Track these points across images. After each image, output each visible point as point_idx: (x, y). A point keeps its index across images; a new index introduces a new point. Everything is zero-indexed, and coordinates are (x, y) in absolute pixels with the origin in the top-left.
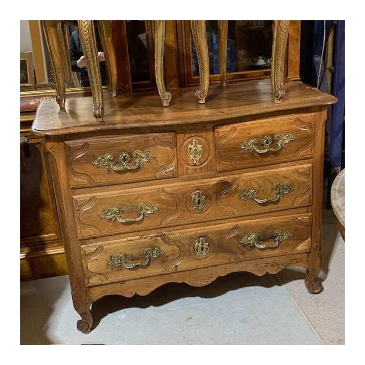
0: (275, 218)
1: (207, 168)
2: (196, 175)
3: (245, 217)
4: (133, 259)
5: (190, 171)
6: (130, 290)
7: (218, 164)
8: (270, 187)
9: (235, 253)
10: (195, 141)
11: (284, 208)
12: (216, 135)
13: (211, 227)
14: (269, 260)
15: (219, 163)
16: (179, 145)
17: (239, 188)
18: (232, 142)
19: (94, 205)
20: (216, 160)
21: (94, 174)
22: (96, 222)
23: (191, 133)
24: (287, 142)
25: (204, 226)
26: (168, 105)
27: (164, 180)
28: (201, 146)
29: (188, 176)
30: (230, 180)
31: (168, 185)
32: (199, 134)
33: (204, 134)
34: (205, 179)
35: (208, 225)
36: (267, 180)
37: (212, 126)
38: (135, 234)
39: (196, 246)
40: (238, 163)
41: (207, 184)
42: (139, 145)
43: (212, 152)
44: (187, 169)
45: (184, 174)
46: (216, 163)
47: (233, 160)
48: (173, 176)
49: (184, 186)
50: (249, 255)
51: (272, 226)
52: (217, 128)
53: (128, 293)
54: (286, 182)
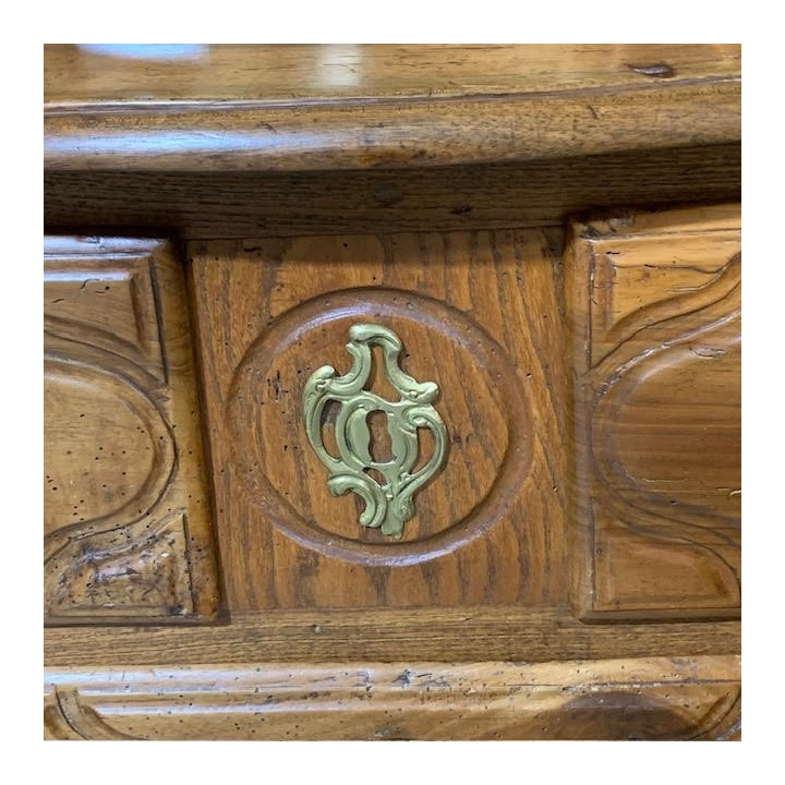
2: (383, 619)
5: (323, 585)
7: (584, 554)
10: (374, 343)
12: (579, 304)
15: (598, 551)
16: (218, 359)
20: (571, 522)
23: (338, 260)
27: (103, 637)
28: (431, 387)
29: (307, 619)
31: (135, 675)
32: (413, 274)
33: (463, 279)
34: (468, 658)
43: (538, 450)
44: (307, 566)
45: (274, 604)
46: (572, 541)
49: (270, 699)
52: (593, 233)
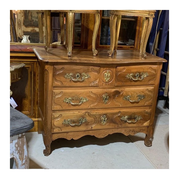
0: (136, 110)
1: (111, 84)
2: (106, 87)
3: (124, 108)
4: (74, 122)
5: (104, 85)
6: (70, 137)
8: (136, 96)
9: (118, 124)
10: (108, 72)
11: (140, 106)
12: (117, 70)
13: (109, 111)
14: (131, 129)
15: (117, 82)
16: (101, 72)
17: (123, 95)
18: (123, 74)
19: (62, 95)
21: (64, 81)
22: (61, 103)
23: (107, 68)
24: (145, 77)
25: (106, 110)
26: (96, 55)
27: (92, 88)
28: (110, 74)
29: (103, 87)
30: (120, 91)
32: (110, 69)
33: (112, 69)
34: (110, 89)
35: (108, 110)
36: (135, 92)
37: (115, 66)
38: (76, 110)
39: (102, 119)
40: (124, 83)
41: (110, 91)
42: (85, 70)
43: (114, 77)
45: (101, 86)
46: (115, 82)
47: (122, 82)
48: (96, 86)
50: (123, 125)
51: (135, 113)
52: (118, 67)
53: (69, 138)
54: (143, 94)
